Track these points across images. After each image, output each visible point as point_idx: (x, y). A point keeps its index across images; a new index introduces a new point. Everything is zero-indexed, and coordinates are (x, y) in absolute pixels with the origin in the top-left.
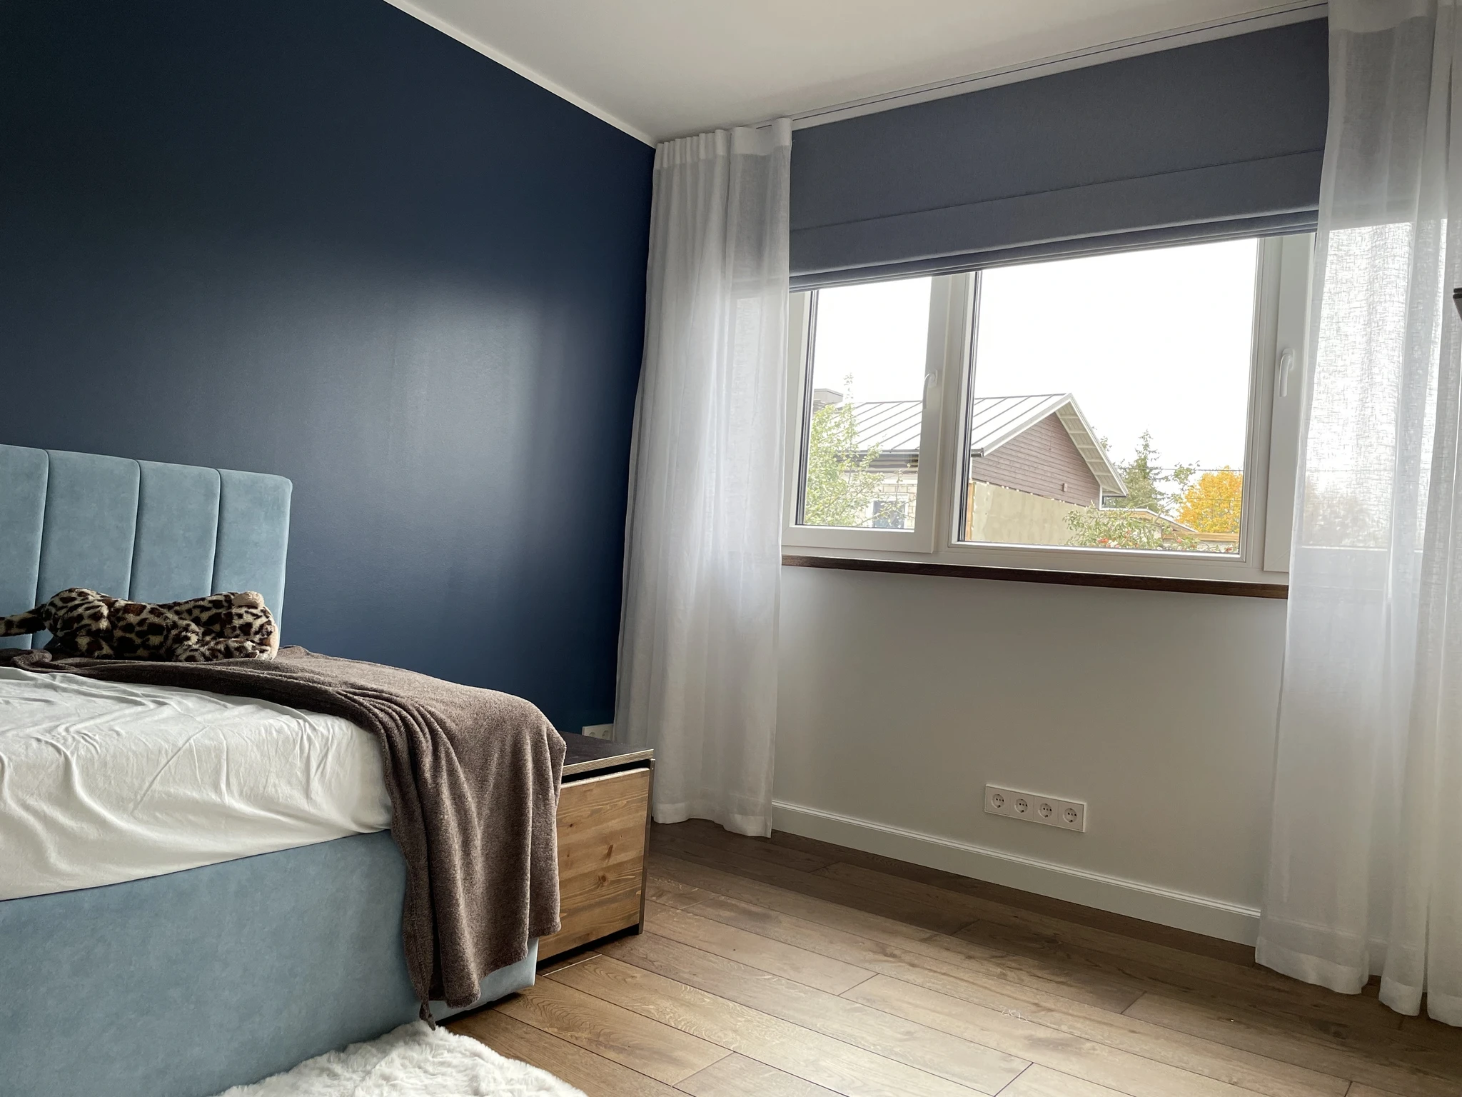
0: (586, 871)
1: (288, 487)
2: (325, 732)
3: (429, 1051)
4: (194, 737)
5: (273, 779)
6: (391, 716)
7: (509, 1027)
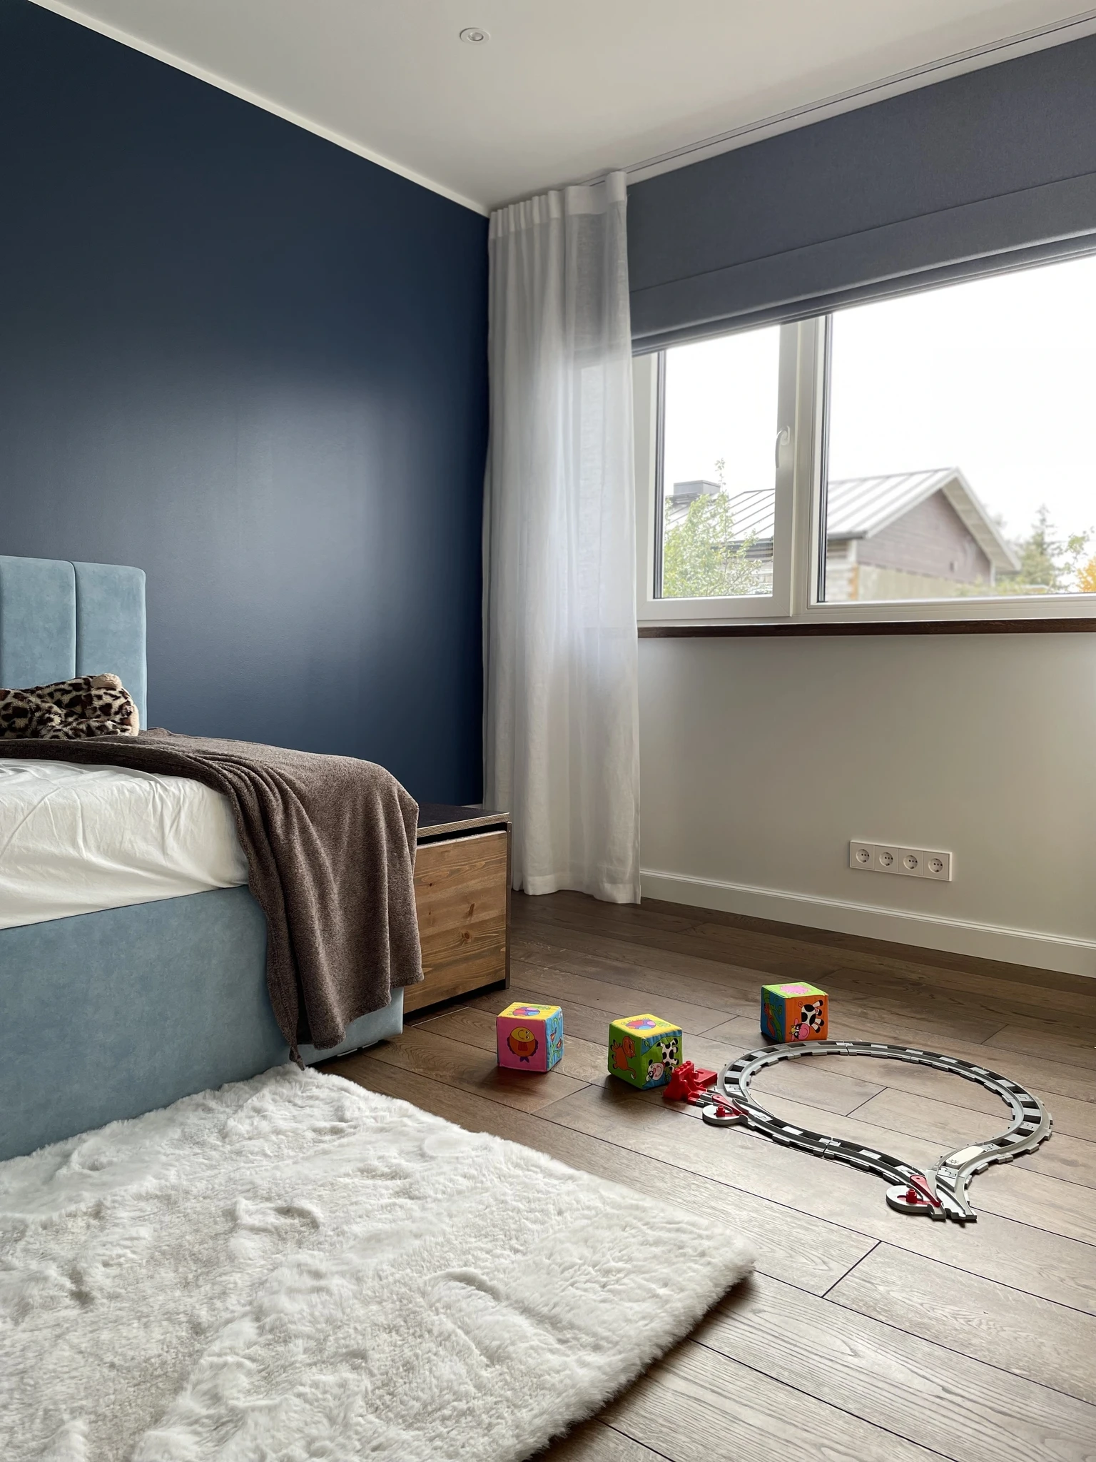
0: (448, 929)
1: (142, 578)
2: (177, 792)
3: (298, 1087)
4: (49, 796)
5: (128, 835)
6: (240, 777)
7: (378, 1069)
